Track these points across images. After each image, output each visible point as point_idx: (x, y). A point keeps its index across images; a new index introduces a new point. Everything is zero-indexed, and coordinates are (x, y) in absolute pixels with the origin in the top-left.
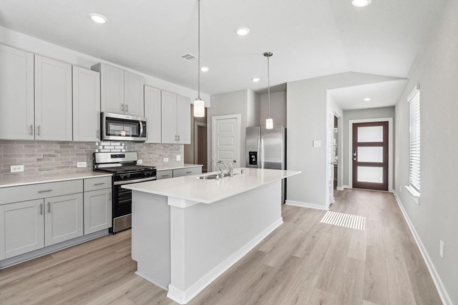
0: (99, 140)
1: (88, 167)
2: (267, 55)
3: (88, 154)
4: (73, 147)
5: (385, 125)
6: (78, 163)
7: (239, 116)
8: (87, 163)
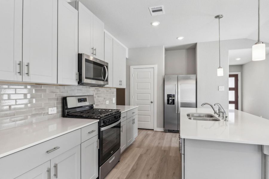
0: (76, 84)
1: (58, 112)
2: (218, 17)
3: (57, 99)
4: (45, 91)
5: (236, 76)
6: (50, 109)
7: (156, 66)
8: (57, 109)
